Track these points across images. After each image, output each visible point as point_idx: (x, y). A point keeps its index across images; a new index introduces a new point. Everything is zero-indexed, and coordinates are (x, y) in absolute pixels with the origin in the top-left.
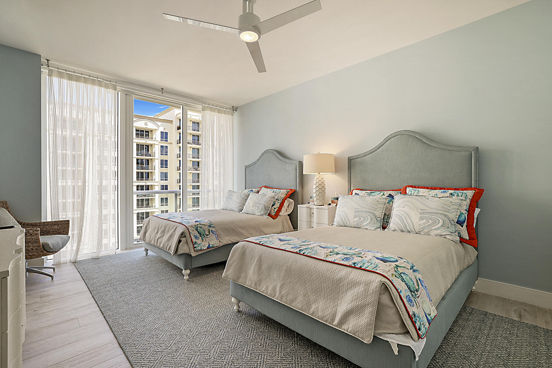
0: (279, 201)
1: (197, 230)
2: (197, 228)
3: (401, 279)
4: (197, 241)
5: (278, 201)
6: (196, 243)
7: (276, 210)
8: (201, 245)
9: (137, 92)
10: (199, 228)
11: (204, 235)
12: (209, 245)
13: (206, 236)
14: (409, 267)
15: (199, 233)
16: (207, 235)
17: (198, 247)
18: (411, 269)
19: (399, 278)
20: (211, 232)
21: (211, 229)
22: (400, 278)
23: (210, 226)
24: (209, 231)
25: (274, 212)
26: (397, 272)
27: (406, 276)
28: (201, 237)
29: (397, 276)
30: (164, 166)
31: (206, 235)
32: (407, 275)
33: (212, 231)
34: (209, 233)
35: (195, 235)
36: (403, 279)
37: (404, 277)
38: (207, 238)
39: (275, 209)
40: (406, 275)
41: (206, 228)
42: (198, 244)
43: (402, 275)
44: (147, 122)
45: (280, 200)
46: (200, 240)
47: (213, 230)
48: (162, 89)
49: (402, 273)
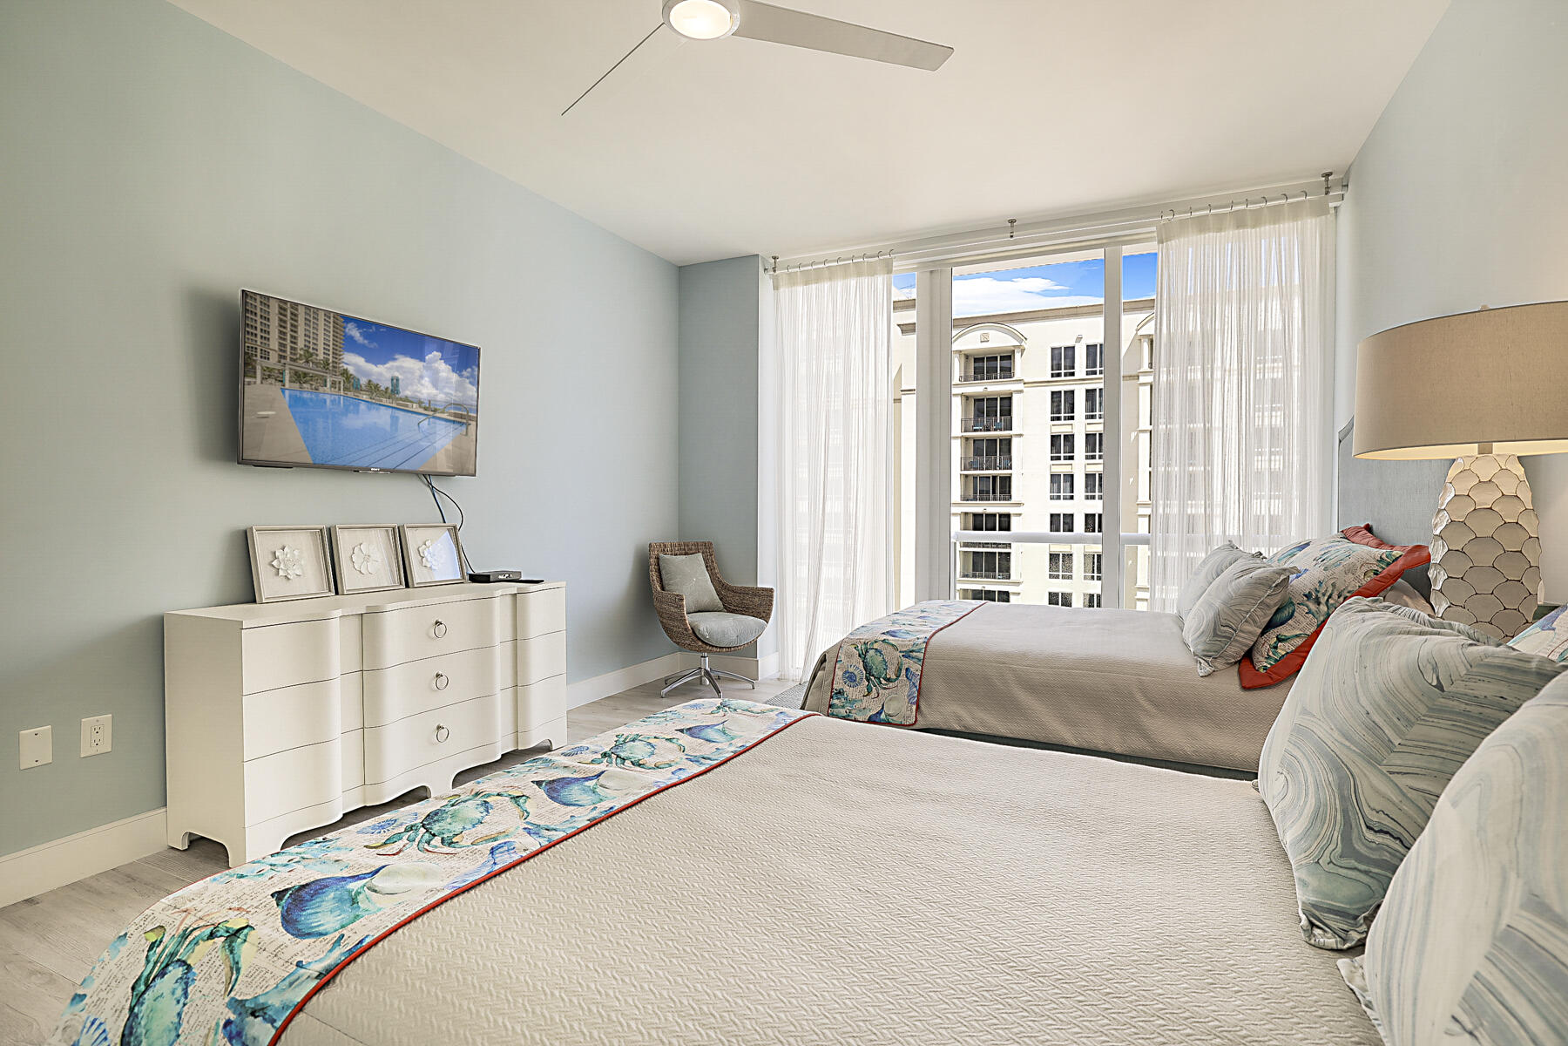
0: (1319, 603)
1: (863, 656)
2: (867, 651)
3: (146, 974)
4: (846, 688)
5: (1313, 607)
6: (840, 692)
7: (1284, 648)
8: (857, 705)
9: (954, 256)
10: (872, 652)
11: (879, 679)
12: (879, 713)
13: (883, 682)
14: (243, 992)
15: (865, 667)
16: (889, 680)
17: (843, 707)
18: (237, 1005)
19: (148, 961)
20: (903, 672)
21: (907, 663)
22: (151, 965)
23: (908, 654)
24: (900, 670)
25: (1269, 657)
26: (180, 943)
27: (173, 993)
28: (868, 680)
29: (159, 950)
30: (1062, 455)
31: (886, 679)
32: (186, 994)
33: (907, 669)
34: (898, 677)
35: (851, 670)
36: (148, 987)
37: (166, 985)
38: (885, 689)
39: (1279, 640)
40: (179, 992)
41: (893, 657)
42: (846, 699)
43: (176, 972)
44: (986, 331)
45: (1323, 600)
46: (860, 688)
47: (912, 670)
48: (1012, 222)
49: (189, 967)
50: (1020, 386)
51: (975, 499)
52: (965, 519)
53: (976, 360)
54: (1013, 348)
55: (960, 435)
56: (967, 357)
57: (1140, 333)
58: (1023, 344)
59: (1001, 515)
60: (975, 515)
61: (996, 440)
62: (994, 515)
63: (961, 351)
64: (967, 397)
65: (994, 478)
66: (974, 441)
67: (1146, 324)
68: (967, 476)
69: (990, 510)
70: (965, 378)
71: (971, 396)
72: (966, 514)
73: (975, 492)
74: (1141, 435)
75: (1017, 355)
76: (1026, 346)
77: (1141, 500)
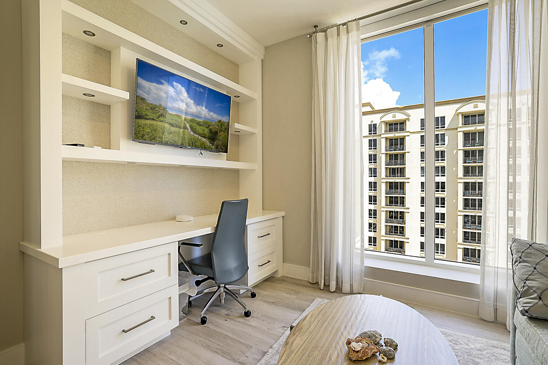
50: (408, 134)
51: (390, 176)
52: (386, 184)
53: (390, 125)
54: (405, 120)
55: (385, 152)
56: (386, 123)
57: (458, 112)
58: (409, 118)
59: (400, 183)
60: (390, 183)
61: (398, 154)
62: (398, 183)
63: (384, 121)
64: (386, 138)
65: (398, 168)
66: (389, 155)
67: (461, 107)
68: (387, 168)
69: (397, 181)
70: (386, 131)
71: (388, 138)
72: (387, 182)
73: (390, 174)
74: (459, 151)
75: (407, 122)
76: (410, 119)
77: (459, 176)
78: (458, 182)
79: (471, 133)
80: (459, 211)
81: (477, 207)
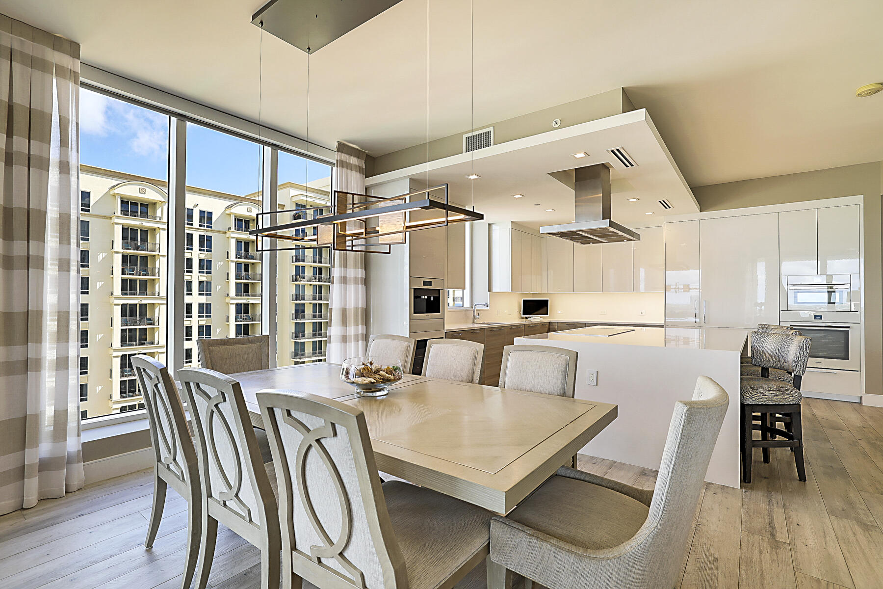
67: (120, 186)
74: (117, 255)
77: (115, 294)
78: (114, 303)
79: (130, 229)
80: (115, 350)
81: (138, 341)
